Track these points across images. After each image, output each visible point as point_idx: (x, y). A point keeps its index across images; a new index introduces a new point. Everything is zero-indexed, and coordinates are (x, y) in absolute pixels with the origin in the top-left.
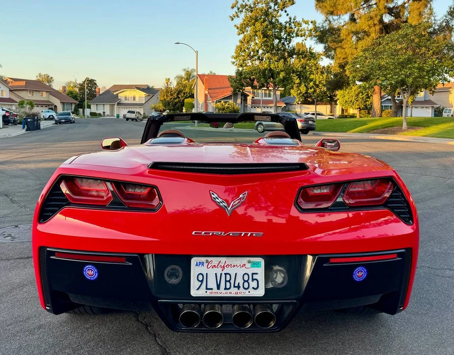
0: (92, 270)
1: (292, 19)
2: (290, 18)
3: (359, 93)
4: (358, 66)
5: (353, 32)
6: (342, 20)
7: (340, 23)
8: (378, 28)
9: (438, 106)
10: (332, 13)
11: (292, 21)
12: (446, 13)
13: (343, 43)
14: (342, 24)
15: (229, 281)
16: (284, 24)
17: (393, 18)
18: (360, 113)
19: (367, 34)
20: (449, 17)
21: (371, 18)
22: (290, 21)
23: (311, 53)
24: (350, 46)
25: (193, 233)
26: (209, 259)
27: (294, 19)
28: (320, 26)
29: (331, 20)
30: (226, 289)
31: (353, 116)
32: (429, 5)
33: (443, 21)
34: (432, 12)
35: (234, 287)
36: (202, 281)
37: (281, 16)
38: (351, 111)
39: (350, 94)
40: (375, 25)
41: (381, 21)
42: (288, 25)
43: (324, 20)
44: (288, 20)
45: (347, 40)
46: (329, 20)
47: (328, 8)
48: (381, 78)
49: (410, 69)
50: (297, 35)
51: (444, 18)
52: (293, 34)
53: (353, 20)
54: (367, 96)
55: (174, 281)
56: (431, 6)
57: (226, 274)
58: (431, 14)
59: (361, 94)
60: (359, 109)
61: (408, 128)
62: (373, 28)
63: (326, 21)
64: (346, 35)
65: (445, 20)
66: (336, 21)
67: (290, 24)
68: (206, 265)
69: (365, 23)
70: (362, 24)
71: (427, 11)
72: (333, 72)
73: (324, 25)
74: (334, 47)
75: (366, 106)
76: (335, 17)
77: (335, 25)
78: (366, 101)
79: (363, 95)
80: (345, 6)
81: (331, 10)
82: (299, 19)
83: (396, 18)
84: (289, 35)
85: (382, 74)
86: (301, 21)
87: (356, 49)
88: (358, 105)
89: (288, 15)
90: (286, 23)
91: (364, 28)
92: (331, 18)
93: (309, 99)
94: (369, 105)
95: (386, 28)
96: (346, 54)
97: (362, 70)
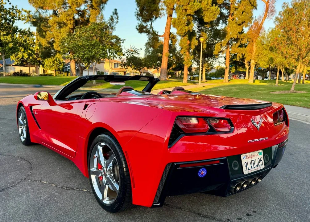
0: (203, 171)
1: (14, 7)
2: (13, 7)
3: (54, 61)
4: (66, 44)
5: (57, 22)
6: (48, 13)
7: (47, 15)
8: (72, 22)
9: (99, 71)
10: (42, 8)
11: (14, 8)
12: (109, 19)
13: (51, 29)
14: (49, 16)
15: (254, 164)
16: (8, 9)
17: (79, 17)
18: (56, 73)
19: (65, 24)
20: (111, 21)
21: (68, 15)
22: (13, 8)
23: (30, 32)
24: (56, 30)
25: (248, 142)
26: (247, 154)
27: (16, 7)
28: (33, 15)
29: (41, 12)
30: (254, 168)
31: (51, 75)
32: (101, 13)
33: (108, 24)
34: (103, 17)
35: (256, 166)
36: (246, 166)
37: (6, 4)
38: (50, 72)
39: (49, 61)
40: (70, 20)
41: (74, 18)
42: (11, 11)
43: (36, 11)
44: (11, 7)
45: (54, 27)
46: (39, 12)
47: (40, 4)
48: (81, 53)
49: (97, 49)
50: (19, 19)
51: (109, 21)
52: (16, 18)
53: (55, 14)
54: (59, 63)
55: (236, 169)
56: (102, 13)
57: (253, 160)
58: (102, 18)
59: (56, 61)
60: (55, 71)
61: (96, 83)
62: (69, 21)
63: (37, 12)
64: (53, 24)
65: (109, 22)
66: (44, 14)
67: (12, 10)
68: (246, 157)
69: (64, 18)
70: (62, 18)
71: (100, 16)
72: (44, 46)
73: (36, 14)
74: (45, 30)
75: (59, 69)
76: (44, 11)
77: (44, 15)
78: (60, 66)
79: (57, 62)
80: (51, 4)
81: (42, 5)
82: (19, 8)
83: (81, 17)
84: (13, 18)
85: (82, 51)
86: (21, 10)
87: (60, 33)
88: (54, 68)
89: (10, 4)
90: (10, 9)
91: (63, 20)
92: (40, 10)
93: (24, 63)
94: (61, 68)
95: (76, 23)
96: (53, 35)
97: (69, 47)
